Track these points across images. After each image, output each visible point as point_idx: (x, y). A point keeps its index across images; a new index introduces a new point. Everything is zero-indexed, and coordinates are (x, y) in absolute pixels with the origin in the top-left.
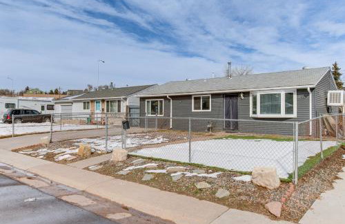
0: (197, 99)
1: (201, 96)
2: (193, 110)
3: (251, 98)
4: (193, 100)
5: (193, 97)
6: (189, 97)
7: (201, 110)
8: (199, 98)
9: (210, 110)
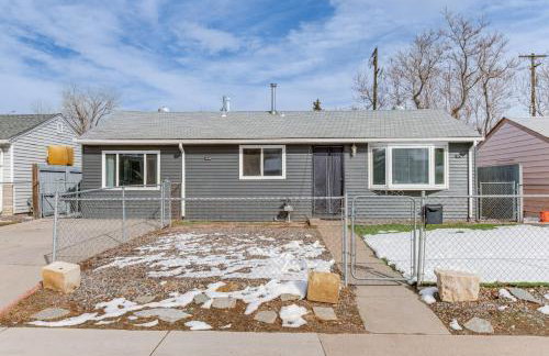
0: (252, 153)
1: (262, 147)
2: (242, 177)
3: (370, 155)
4: (241, 156)
5: (241, 148)
6: (233, 148)
7: (262, 177)
8: (257, 152)
9: (283, 177)
